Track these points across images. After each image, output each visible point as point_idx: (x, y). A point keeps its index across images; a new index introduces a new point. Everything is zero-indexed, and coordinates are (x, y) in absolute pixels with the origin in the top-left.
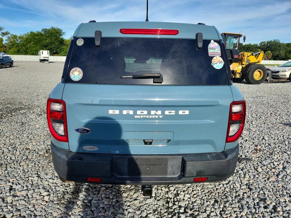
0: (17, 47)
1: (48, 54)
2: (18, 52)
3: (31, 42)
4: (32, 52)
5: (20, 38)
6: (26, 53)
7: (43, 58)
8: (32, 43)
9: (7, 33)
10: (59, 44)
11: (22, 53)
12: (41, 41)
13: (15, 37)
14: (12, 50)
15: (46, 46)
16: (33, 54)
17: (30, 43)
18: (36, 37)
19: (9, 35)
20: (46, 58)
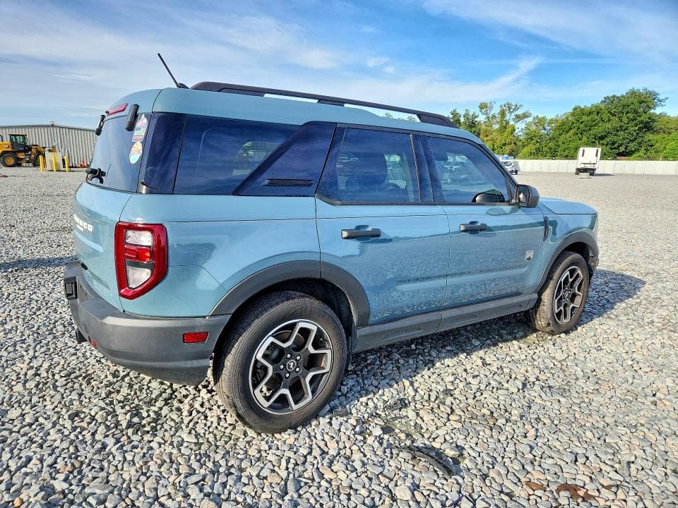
0: (537, 142)
1: (597, 156)
2: (538, 154)
3: (571, 129)
4: (566, 153)
5: (551, 122)
6: (554, 155)
7: (583, 166)
8: (572, 132)
9: (525, 116)
10: (640, 129)
11: (546, 156)
12: (594, 126)
13: (540, 122)
14: (526, 150)
15: (602, 138)
16: (567, 157)
17: (567, 132)
18: (585, 118)
19: (529, 120)
20: (589, 166)
